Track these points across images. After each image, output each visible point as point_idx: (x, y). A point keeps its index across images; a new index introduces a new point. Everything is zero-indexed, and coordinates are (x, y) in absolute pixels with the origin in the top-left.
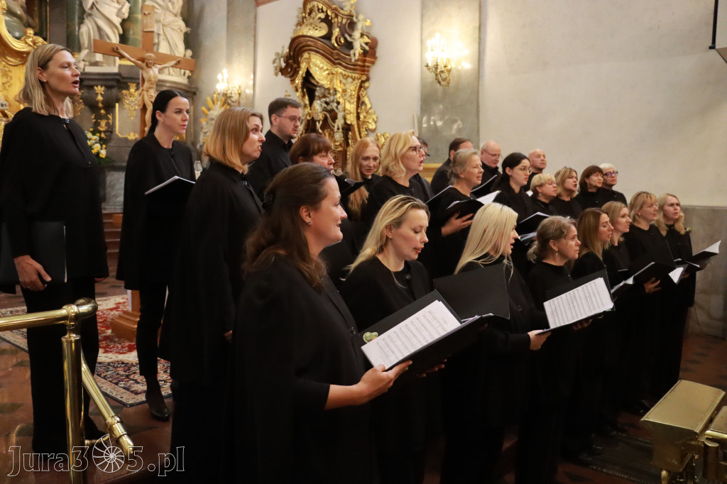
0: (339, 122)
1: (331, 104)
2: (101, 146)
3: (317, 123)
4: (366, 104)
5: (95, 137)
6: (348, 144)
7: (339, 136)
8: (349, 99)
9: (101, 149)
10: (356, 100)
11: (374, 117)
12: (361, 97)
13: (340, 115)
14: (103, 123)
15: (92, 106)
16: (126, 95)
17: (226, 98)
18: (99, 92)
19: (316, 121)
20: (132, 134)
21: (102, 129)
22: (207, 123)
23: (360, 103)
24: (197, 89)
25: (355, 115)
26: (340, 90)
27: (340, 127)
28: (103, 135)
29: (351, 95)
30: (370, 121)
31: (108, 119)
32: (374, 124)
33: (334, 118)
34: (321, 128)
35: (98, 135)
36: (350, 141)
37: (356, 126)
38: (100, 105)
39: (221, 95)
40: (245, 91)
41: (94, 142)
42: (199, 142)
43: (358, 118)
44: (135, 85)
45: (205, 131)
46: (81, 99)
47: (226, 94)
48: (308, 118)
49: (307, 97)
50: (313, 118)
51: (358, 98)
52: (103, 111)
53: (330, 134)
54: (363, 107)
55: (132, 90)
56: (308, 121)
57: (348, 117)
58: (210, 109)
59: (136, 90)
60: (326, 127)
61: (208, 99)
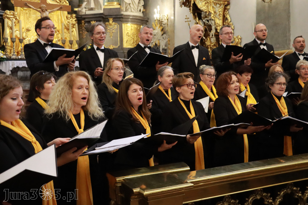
0: (213, 32)
1: (210, 21)
4: (228, 19)
7: (213, 40)
8: (218, 17)
10: (222, 17)
12: (225, 15)
13: (213, 28)
16: (108, 25)
17: (160, 22)
20: (111, 46)
23: (224, 19)
26: (213, 12)
27: (213, 34)
33: (210, 30)
39: (157, 21)
40: (170, 18)
44: (112, 19)
45: (152, 42)
46: (85, 29)
47: (159, 20)
54: (227, 21)
55: (111, 22)
57: (218, 28)
58: (154, 29)
59: (113, 22)
60: (207, 35)
61: (153, 23)
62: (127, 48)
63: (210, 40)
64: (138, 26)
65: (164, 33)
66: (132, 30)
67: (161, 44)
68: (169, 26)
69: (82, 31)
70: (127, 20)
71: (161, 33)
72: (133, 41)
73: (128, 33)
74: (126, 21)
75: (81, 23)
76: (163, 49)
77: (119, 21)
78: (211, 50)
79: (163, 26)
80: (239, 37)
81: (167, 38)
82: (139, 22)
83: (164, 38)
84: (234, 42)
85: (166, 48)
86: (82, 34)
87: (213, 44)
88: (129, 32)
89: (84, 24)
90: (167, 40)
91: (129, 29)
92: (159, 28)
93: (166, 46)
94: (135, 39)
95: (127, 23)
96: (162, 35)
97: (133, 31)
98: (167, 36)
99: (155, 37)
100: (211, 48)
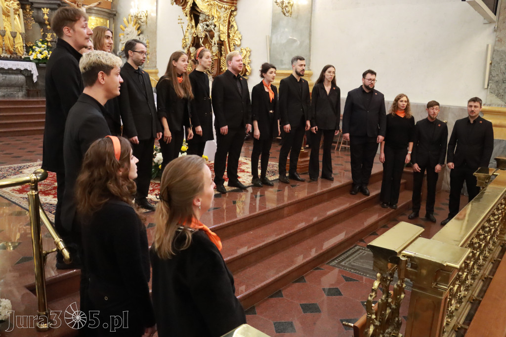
0: (216, 39)
1: (210, 26)
2: (49, 52)
3: (200, 39)
4: (234, 27)
5: (43, 46)
6: (221, 55)
7: (215, 49)
8: (223, 23)
9: (49, 54)
10: (227, 23)
11: (240, 36)
12: (231, 22)
13: (216, 35)
14: (49, 35)
15: (41, 23)
17: (138, 19)
18: (45, 13)
19: (199, 38)
21: (49, 40)
22: (124, 37)
23: (230, 26)
24: (117, 12)
25: (227, 34)
26: (216, 16)
27: (216, 43)
28: (49, 44)
29: (224, 21)
30: (237, 39)
32: (239, 41)
33: (212, 37)
34: (203, 43)
35: (46, 44)
36: (223, 52)
37: (227, 42)
38: (47, 22)
40: (150, 15)
41: (43, 49)
42: (119, 50)
43: (229, 36)
45: (122, 42)
46: (33, 17)
47: (137, 17)
49: (193, 21)
50: (197, 36)
51: (229, 22)
52: (48, 27)
53: (209, 48)
54: (232, 29)
56: (194, 37)
57: (222, 35)
60: (206, 42)
61: (125, 19)
64: (104, 20)
69: (27, 20)
71: (136, 33)
75: (25, 9)
79: (141, 24)
80: (248, 49)
81: (145, 39)
82: (106, 16)
87: (215, 54)
89: (30, 10)
91: (93, 23)
92: (133, 26)
96: (139, 35)
98: (145, 35)
99: (128, 36)
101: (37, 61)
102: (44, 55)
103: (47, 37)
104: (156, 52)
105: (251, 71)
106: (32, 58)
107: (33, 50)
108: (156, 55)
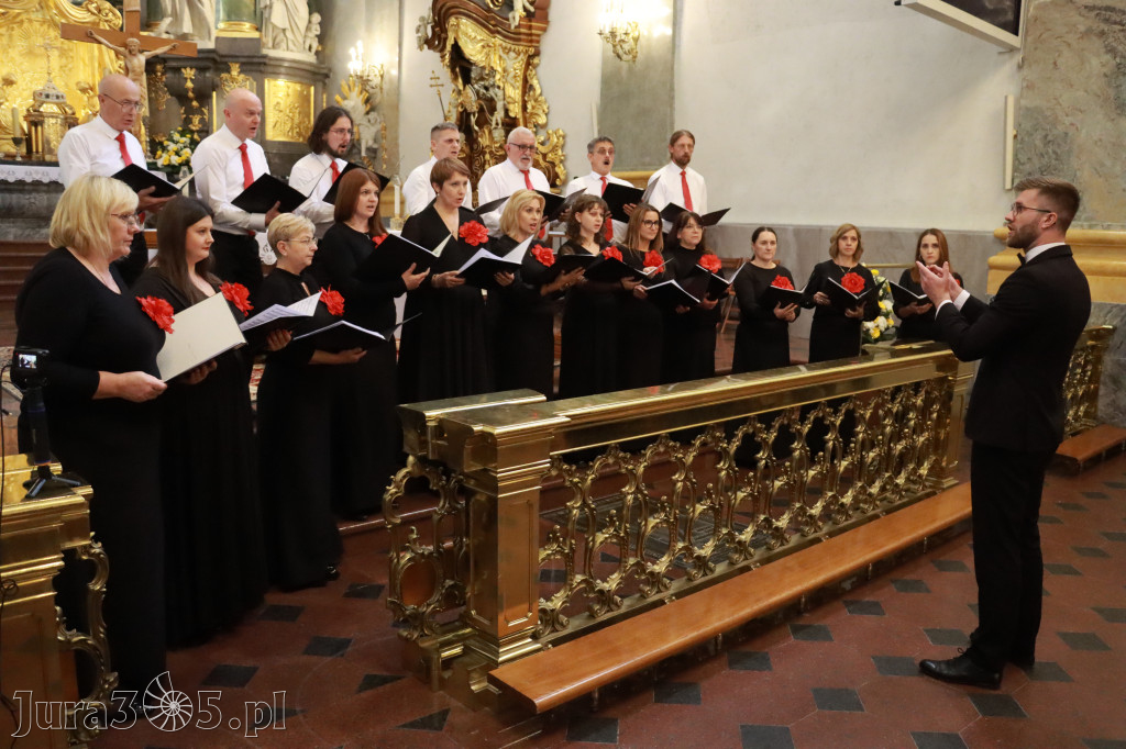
0: (499, 115)
1: (491, 89)
3: (472, 117)
4: (535, 90)
5: (184, 139)
7: (499, 134)
8: (512, 82)
10: (521, 82)
11: (545, 107)
12: (529, 78)
13: (500, 105)
14: (196, 119)
15: (181, 97)
16: (226, 80)
17: (364, 81)
18: (188, 76)
21: (194, 128)
23: (527, 87)
24: (330, 70)
25: (521, 103)
26: (499, 69)
27: (500, 122)
28: (196, 137)
29: (515, 77)
30: (540, 112)
31: (203, 113)
32: (544, 117)
33: (493, 110)
34: (477, 123)
35: (189, 136)
37: (521, 120)
38: (191, 94)
39: (355, 78)
40: (388, 72)
43: (524, 108)
44: (237, 66)
46: (166, 86)
47: (362, 77)
48: (460, 109)
49: (460, 80)
50: (465, 110)
51: (525, 80)
52: (195, 103)
54: (531, 93)
55: (235, 73)
56: (461, 113)
57: (511, 107)
58: (345, 98)
59: (240, 73)
60: (482, 122)
61: (343, 83)
62: (275, 142)
63: (490, 132)
64: (304, 87)
65: (372, 109)
66: (288, 95)
67: (362, 136)
68: (385, 91)
69: (156, 92)
70: (276, 70)
71: (363, 109)
72: (289, 125)
73: (278, 103)
74: (274, 73)
75: (155, 72)
76: (368, 149)
77: (257, 71)
78: (491, 157)
79: (371, 91)
80: (561, 132)
81: (379, 121)
82: (307, 78)
83: (372, 121)
84: (548, 144)
85: (375, 146)
86: (157, 100)
87: (498, 145)
88: (282, 102)
89: (163, 74)
90: (379, 127)
91: (282, 94)
92: (358, 96)
93: (375, 141)
94: (297, 121)
95: (276, 79)
96: (367, 113)
97: (291, 99)
98: (379, 114)
100: (491, 153)
101: (169, 170)
102: (184, 158)
103: (191, 122)
104: (397, 145)
105: (567, 176)
106: (160, 163)
107: (164, 149)
108: (398, 152)
